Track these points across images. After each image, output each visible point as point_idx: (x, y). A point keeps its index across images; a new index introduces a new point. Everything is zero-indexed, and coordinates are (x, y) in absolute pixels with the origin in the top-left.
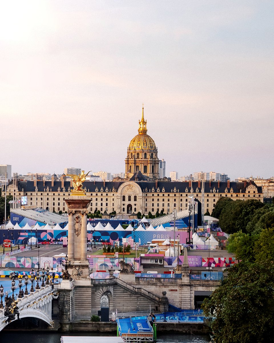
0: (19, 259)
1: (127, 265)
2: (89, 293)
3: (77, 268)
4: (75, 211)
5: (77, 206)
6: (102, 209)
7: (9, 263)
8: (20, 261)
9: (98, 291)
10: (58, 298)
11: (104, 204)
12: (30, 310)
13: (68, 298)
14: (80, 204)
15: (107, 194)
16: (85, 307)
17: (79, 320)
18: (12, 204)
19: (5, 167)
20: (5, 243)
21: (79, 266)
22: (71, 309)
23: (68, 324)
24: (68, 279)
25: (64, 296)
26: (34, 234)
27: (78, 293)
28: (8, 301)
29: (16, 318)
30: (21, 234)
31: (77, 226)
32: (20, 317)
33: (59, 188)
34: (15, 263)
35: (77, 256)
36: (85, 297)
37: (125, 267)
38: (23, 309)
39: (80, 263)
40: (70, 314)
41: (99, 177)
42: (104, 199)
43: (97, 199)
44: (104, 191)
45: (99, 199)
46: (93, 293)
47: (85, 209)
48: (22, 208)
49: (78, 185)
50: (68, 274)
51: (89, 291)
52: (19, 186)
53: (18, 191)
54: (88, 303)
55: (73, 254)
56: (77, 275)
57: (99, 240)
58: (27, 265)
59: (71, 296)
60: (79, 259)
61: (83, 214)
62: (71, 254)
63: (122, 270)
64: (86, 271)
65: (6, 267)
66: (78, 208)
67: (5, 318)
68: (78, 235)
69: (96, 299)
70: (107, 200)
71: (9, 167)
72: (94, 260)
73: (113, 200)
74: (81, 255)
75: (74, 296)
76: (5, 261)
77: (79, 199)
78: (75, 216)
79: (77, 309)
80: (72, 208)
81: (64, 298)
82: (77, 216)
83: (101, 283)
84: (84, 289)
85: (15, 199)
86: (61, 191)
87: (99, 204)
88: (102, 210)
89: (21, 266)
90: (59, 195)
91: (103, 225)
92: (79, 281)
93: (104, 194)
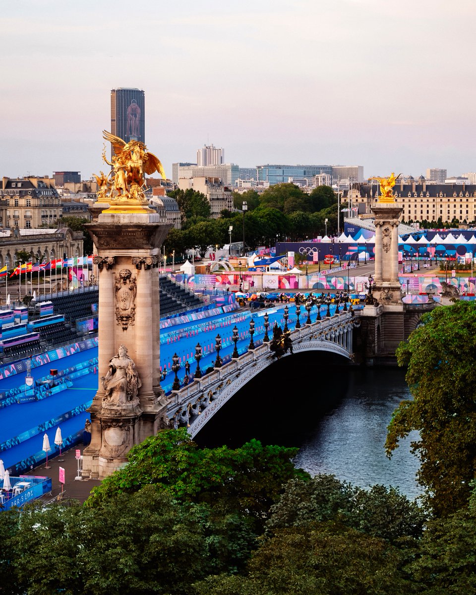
0: (329, 279)
1: (451, 287)
2: (401, 320)
3: (386, 291)
4: (383, 222)
5: (386, 215)
6: (461, 217)
7: (317, 283)
8: (330, 281)
9: (412, 318)
10: (360, 327)
11: (464, 212)
12: (313, 342)
13: (372, 327)
14: (389, 213)
15: (467, 200)
16: (395, 337)
17: (385, 353)
18: (347, 212)
19: (356, 168)
20: (327, 259)
21: (389, 288)
22: (376, 339)
23: (372, 358)
24: (372, 304)
25: (367, 324)
26: (364, 248)
27: (387, 320)
28: (277, 332)
29: (289, 354)
30: (351, 248)
31: (386, 240)
32: (294, 352)
33: (410, 192)
34: (324, 283)
35: (386, 276)
36: (396, 325)
37: (448, 289)
38: (301, 341)
39: (390, 284)
40: (374, 346)
41: (467, 179)
42: (464, 206)
43: (455, 206)
44: (464, 196)
45: (458, 205)
46: (406, 321)
47: (395, 220)
48: (360, 217)
49: (387, 191)
50: (373, 298)
51: (400, 318)
52: (362, 191)
53: (360, 196)
54: (399, 332)
55: (381, 274)
56: (386, 299)
57: (444, 255)
58: (339, 286)
59: (376, 325)
60: (389, 280)
61: (393, 226)
62: (378, 274)
63: (444, 292)
64: (397, 294)
65: (313, 289)
66: (387, 218)
67: (270, 352)
68: (387, 251)
69: (411, 328)
70: (467, 206)
71: (361, 168)
72: (419, 280)
73: (475, 207)
74: (390, 275)
75: (382, 324)
76: (313, 281)
77: (388, 207)
78: (383, 228)
79: (387, 339)
80: (380, 218)
81: (367, 327)
82: (386, 228)
83: (417, 308)
84: (394, 316)
85: (350, 207)
86: (413, 196)
87: (458, 212)
88: (461, 219)
89: (331, 288)
90: (410, 201)
91: (455, 237)
92: (388, 306)
93: (464, 200)
